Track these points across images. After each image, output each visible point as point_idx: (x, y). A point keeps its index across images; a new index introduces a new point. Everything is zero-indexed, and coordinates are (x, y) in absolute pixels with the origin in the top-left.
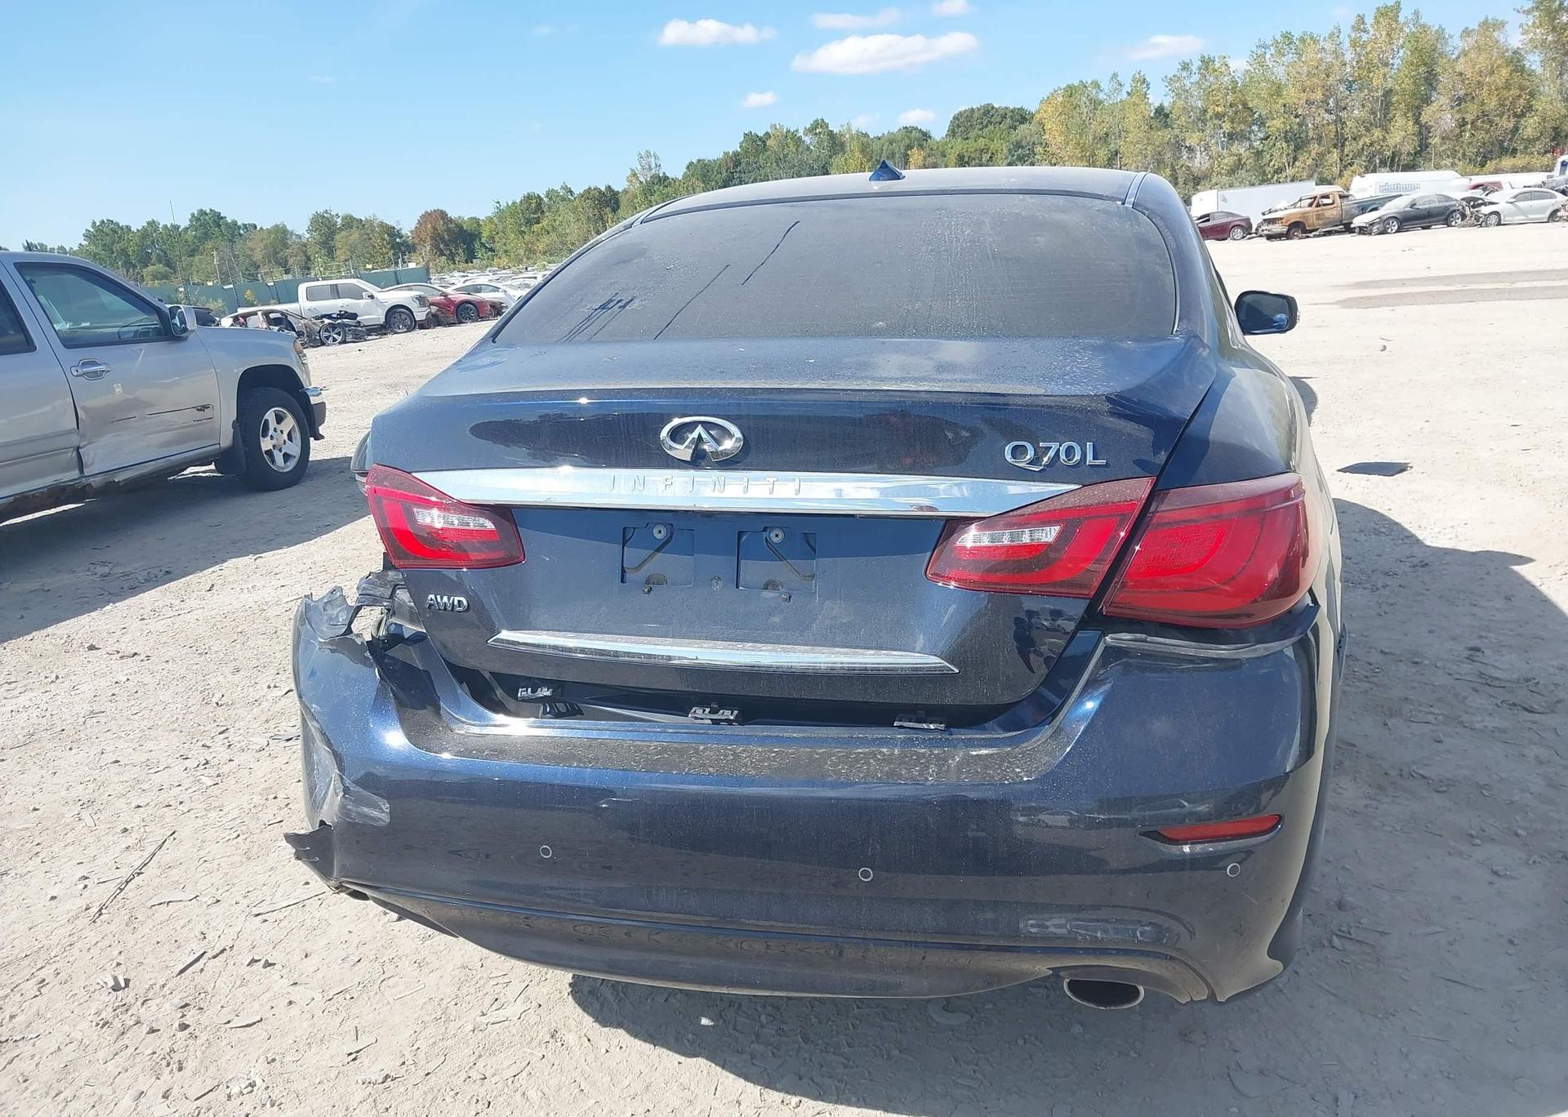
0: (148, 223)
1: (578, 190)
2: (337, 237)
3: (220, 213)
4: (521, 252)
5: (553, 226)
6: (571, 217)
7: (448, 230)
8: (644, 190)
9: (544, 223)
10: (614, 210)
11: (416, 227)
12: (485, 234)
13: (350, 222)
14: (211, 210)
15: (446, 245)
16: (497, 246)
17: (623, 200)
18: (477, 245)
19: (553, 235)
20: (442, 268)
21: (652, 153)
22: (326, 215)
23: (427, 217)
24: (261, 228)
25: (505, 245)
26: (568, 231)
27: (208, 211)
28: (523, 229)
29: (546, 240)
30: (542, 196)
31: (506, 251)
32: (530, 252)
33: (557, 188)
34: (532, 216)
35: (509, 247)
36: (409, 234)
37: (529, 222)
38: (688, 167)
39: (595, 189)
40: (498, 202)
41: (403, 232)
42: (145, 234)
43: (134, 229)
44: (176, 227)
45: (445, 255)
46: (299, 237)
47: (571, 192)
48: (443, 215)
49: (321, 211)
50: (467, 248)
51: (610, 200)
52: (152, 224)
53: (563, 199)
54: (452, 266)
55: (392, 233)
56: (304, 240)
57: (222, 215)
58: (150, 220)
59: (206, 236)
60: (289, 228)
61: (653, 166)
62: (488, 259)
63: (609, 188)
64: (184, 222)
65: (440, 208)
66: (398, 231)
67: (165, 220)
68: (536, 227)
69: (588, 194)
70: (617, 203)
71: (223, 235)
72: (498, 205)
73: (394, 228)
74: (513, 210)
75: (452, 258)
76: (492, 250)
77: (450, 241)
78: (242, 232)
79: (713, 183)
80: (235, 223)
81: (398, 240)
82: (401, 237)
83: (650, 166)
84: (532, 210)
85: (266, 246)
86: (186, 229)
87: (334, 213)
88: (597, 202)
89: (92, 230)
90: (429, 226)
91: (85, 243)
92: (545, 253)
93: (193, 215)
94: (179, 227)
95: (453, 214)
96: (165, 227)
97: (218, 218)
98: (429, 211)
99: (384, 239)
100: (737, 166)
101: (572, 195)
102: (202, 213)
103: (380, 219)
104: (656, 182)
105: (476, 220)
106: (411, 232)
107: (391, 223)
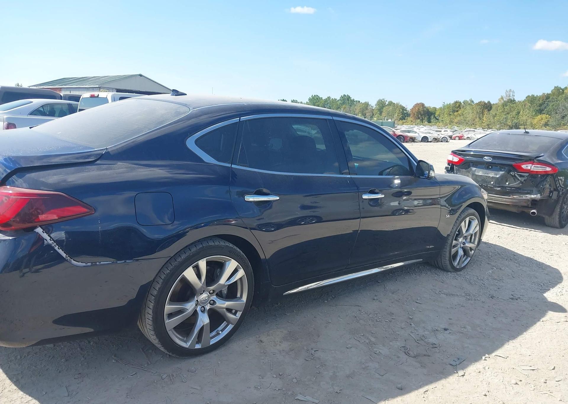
0: (328, 97)
1: (476, 101)
2: (384, 108)
3: (350, 96)
4: (448, 122)
5: (463, 114)
6: (471, 111)
7: (423, 111)
8: (503, 104)
9: (460, 112)
10: (489, 110)
11: (412, 108)
12: (437, 114)
13: (391, 103)
14: (347, 95)
15: (421, 115)
16: (440, 119)
17: (494, 108)
18: (432, 117)
19: (462, 117)
20: (418, 124)
21: (512, 91)
22: (383, 100)
23: (417, 105)
24: (361, 103)
25: (443, 118)
26: (468, 116)
27: (346, 95)
28: (451, 113)
29: (458, 118)
30: (461, 102)
31: (442, 121)
32: (451, 122)
33: (468, 100)
34: (456, 109)
35: (444, 119)
37: (454, 111)
38: (527, 97)
39: (483, 102)
40: (444, 103)
41: (407, 109)
42: (326, 100)
43: (323, 99)
44: (335, 99)
45: (420, 119)
46: (372, 107)
47: (473, 102)
48: (423, 105)
49: (381, 98)
50: (429, 118)
51: (489, 106)
52: (329, 98)
53: (469, 104)
54: (421, 123)
55: (403, 109)
56: (374, 108)
57: (350, 97)
58: (329, 96)
59: (344, 103)
60: (370, 103)
61: (511, 95)
62: (435, 122)
63: (489, 102)
64: (338, 98)
65: (422, 103)
66: (406, 109)
67: (333, 97)
68: (456, 113)
69: (479, 104)
70: (491, 108)
71: (349, 103)
72: (444, 104)
73: (405, 107)
74: (449, 106)
75: (422, 120)
76: (437, 119)
77: (423, 114)
78: (355, 103)
79: (535, 105)
80: (354, 100)
81: (405, 112)
82: (406, 111)
83: (510, 95)
84: (457, 107)
85: (361, 108)
86: (339, 100)
87: (385, 100)
88: (482, 107)
89: (311, 98)
90: (417, 108)
91: (308, 101)
92: (457, 123)
93: (342, 96)
94: (336, 99)
95: (427, 105)
96: (333, 99)
97: (349, 98)
98: (418, 103)
99: (400, 111)
100: (547, 99)
101: (473, 103)
102: (345, 95)
103: (401, 104)
104: (510, 101)
105: (435, 108)
106: (410, 109)
107: (404, 105)
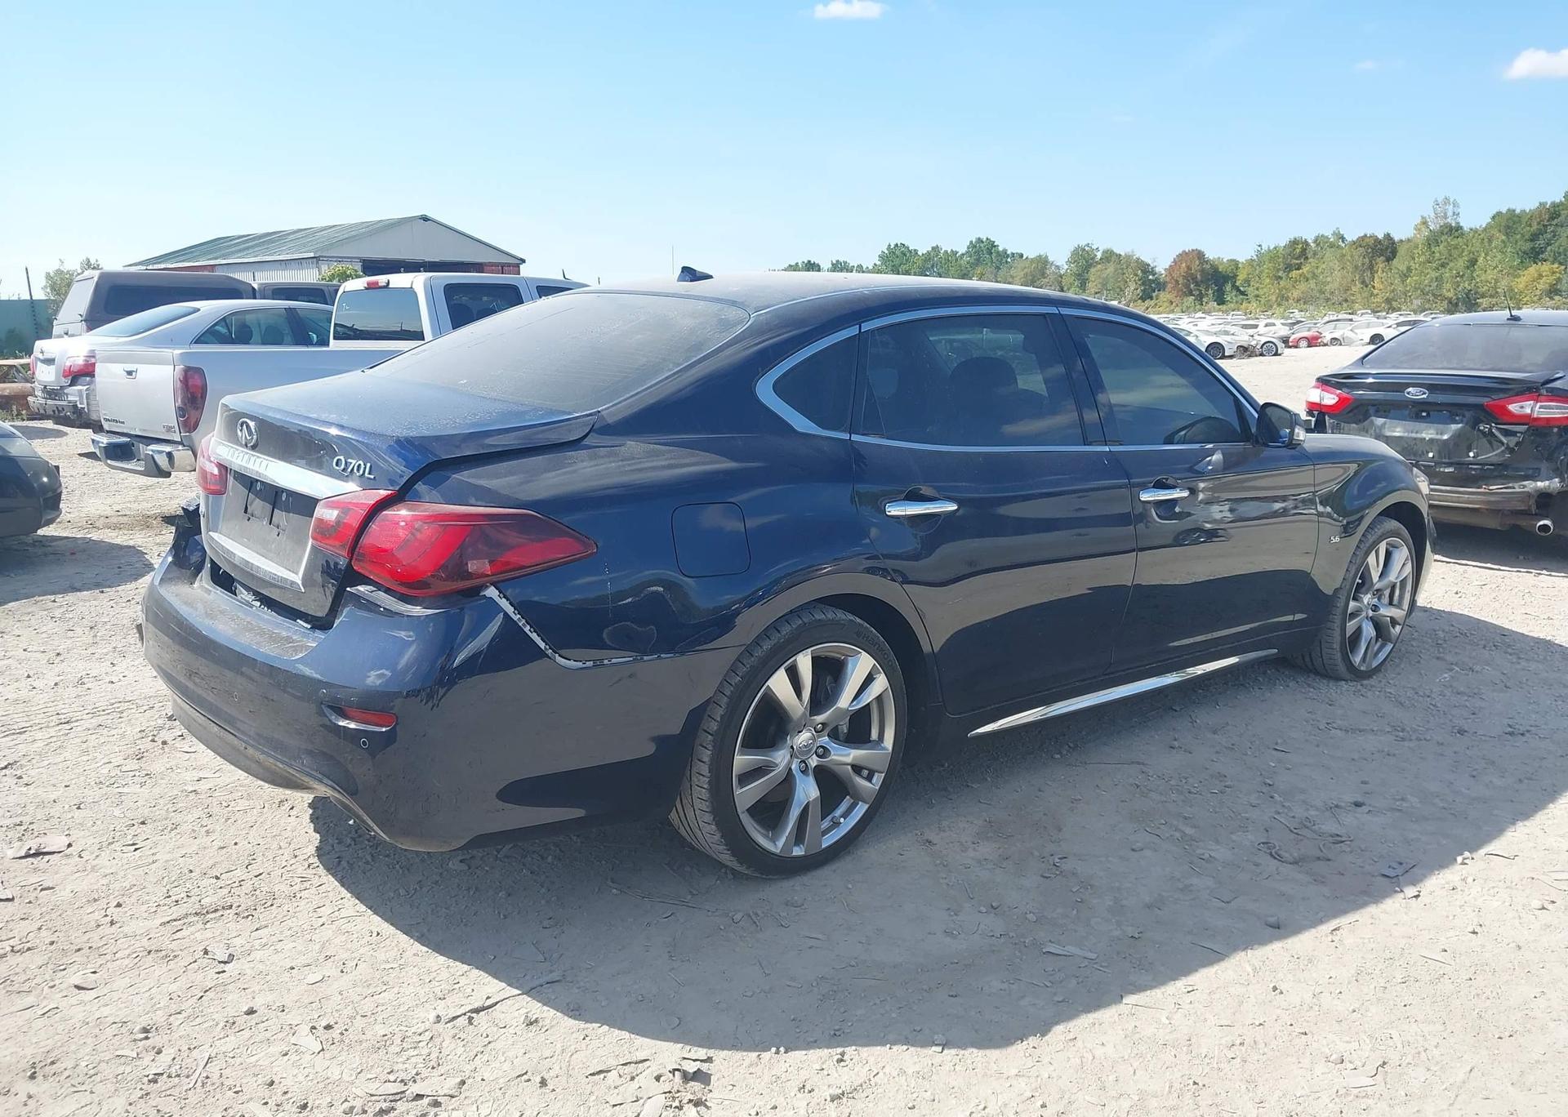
0: (933, 248)
1: (1351, 236)
2: (1093, 270)
3: (994, 242)
4: (1274, 298)
5: (1314, 274)
6: (1337, 265)
7: (1203, 271)
8: (1428, 240)
9: (1305, 269)
10: (1388, 260)
11: (1170, 266)
12: (1241, 277)
13: (1109, 256)
14: (987, 239)
15: (1197, 284)
16: (1250, 290)
17: (1402, 251)
18: (1228, 287)
19: (1312, 284)
20: (1188, 308)
21: (1451, 200)
22: (1087, 248)
23: (1184, 256)
24: (1027, 258)
25: (1257, 289)
26: (1329, 279)
27: (984, 240)
28: (1280, 274)
29: (1303, 286)
30: (1310, 241)
31: (1257, 296)
32: (1283, 299)
33: (1328, 233)
34: (1295, 261)
35: (1261, 292)
36: (1163, 272)
37: (1289, 268)
38: (1493, 218)
39: (1371, 237)
40: (1259, 246)
41: (1157, 270)
42: (928, 257)
43: (920, 253)
44: (954, 253)
45: (1194, 295)
46: (1058, 267)
47: (1343, 239)
48: (1200, 255)
49: (1083, 243)
50: (1218, 290)
51: (1387, 249)
52: (936, 249)
53: (1332, 246)
54: (1198, 307)
55: (1146, 269)
56: (1062, 272)
57: (995, 244)
58: (935, 245)
59: (978, 262)
60: (1051, 259)
61: (1450, 213)
62: (1237, 302)
63: (1388, 236)
64: (962, 249)
65: (1199, 249)
66: (1152, 268)
67: (946, 247)
68: (1294, 273)
69: (1361, 242)
70: (1394, 253)
71: (992, 262)
72: (1259, 249)
73: (1149, 265)
74: (1273, 255)
75: (1200, 298)
76: (1243, 293)
77: (1202, 281)
78: (1009, 260)
79: (1519, 236)
80: (1005, 251)
81: (1151, 277)
82: (1154, 275)
83: (1445, 214)
84: (1297, 255)
85: (1026, 275)
86: (963, 255)
87: (1094, 247)
88: (1370, 250)
89: (887, 252)
90: (1184, 265)
91: (878, 263)
92: (1298, 301)
93: (971, 242)
94: (957, 252)
95: (1210, 255)
96: (946, 252)
97: (992, 245)
98: (1187, 251)
99: (1136, 275)
100: (1553, 219)
101: (1343, 242)
102: (980, 240)
103: (1137, 256)
104: (1446, 230)
105: (1235, 263)
106: (1165, 269)
107: (1146, 259)
